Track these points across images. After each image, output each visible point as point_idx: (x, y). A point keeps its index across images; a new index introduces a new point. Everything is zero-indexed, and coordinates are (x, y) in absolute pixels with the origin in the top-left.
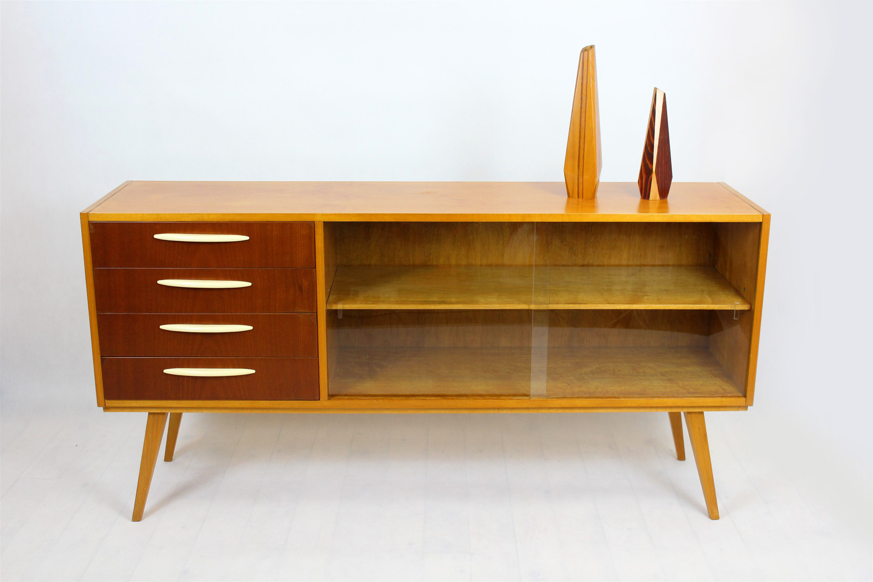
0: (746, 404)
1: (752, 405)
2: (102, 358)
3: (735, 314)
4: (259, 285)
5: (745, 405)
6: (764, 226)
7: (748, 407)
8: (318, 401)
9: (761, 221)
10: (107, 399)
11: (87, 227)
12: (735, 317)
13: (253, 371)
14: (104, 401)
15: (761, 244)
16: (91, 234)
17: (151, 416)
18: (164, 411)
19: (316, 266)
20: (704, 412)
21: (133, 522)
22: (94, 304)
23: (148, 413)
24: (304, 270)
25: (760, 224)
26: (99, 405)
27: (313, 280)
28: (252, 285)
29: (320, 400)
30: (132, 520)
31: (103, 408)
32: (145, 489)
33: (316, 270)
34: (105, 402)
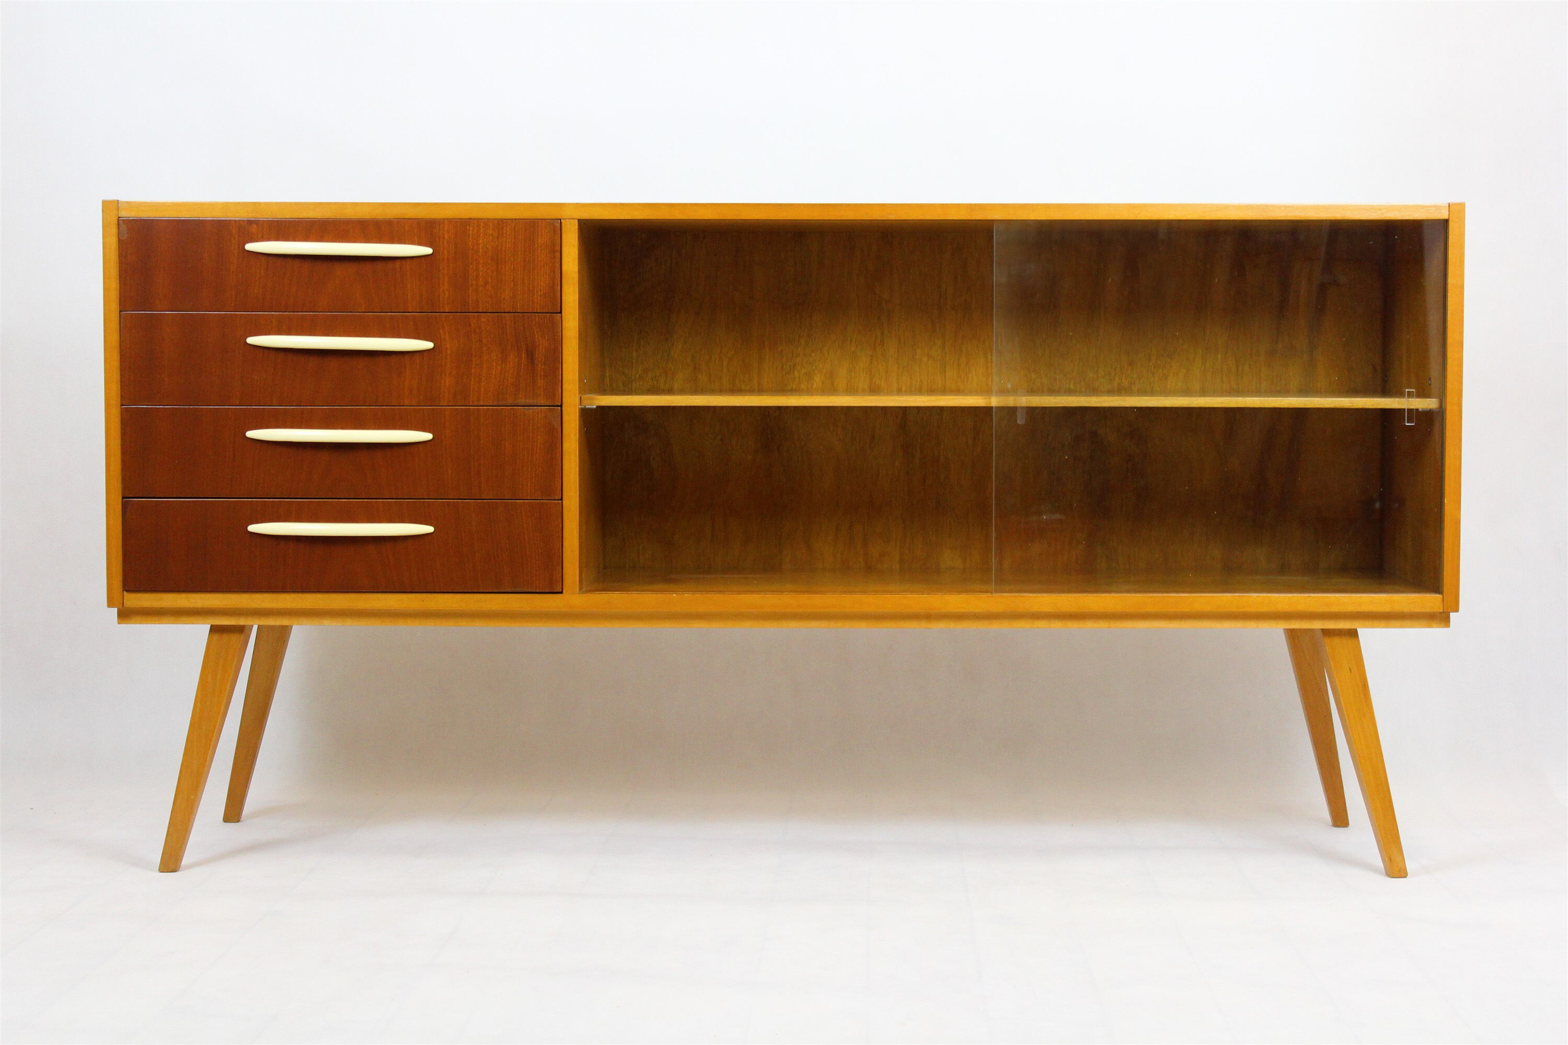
0: (1445, 608)
1: (1456, 610)
2: (125, 500)
3: (1406, 416)
4: (448, 347)
5: (1441, 611)
6: (1451, 225)
7: (1451, 614)
8: (559, 595)
9: (1446, 217)
10: (127, 591)
11: (114, 230)
12: (1408, 423)
13: (429, 529)
14: (122, 594)
15: (1450, 263)
16: (121, 242)
17: (216, 637)
18: (242, 622)
19: (563, 309)
20: (1359, 630)
21: (161, 873)
22: (116, 387)
23: (210, 626)
24: (539, 317)
25: (1446, 222)
26: (110, 604)
27: (556, 338)
28: (434, 347)
29: (564, 591)
30: (159, 870)
31: (116, 609)
32: (192, 797)
33: (562, 317)
34: (123, 597)
